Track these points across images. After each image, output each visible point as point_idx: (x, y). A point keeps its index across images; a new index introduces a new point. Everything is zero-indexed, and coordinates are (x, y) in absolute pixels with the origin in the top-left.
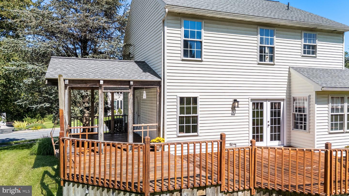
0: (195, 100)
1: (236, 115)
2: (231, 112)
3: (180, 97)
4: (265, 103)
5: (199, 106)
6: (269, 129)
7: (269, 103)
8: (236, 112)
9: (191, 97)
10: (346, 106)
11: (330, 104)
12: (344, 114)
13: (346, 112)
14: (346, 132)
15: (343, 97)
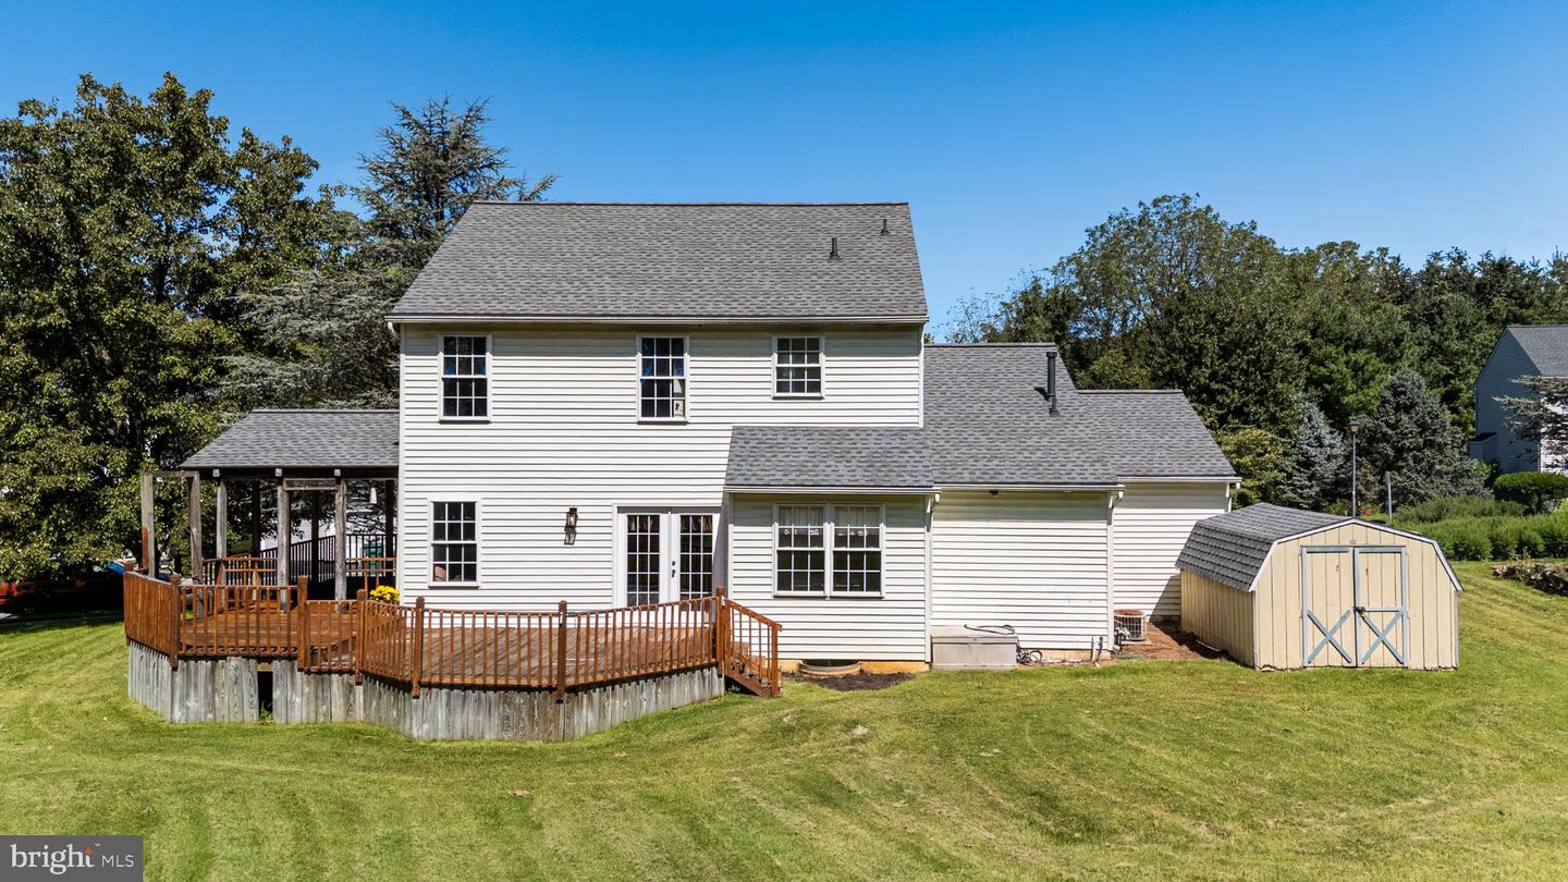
0: (470, 508)
1: (576, 544)
2: (563, 537)
3: (435, 503)
4: (664, 518)
5: (479, 523)
6: (676, 580)
7: (676, 519)
8: (578, 537)
9: (460, 503)
10: (829, 530)
11: (777, 524)
12: (823, 552)
13: (829, 547)
14: (833, 598)
15: (821, 508)
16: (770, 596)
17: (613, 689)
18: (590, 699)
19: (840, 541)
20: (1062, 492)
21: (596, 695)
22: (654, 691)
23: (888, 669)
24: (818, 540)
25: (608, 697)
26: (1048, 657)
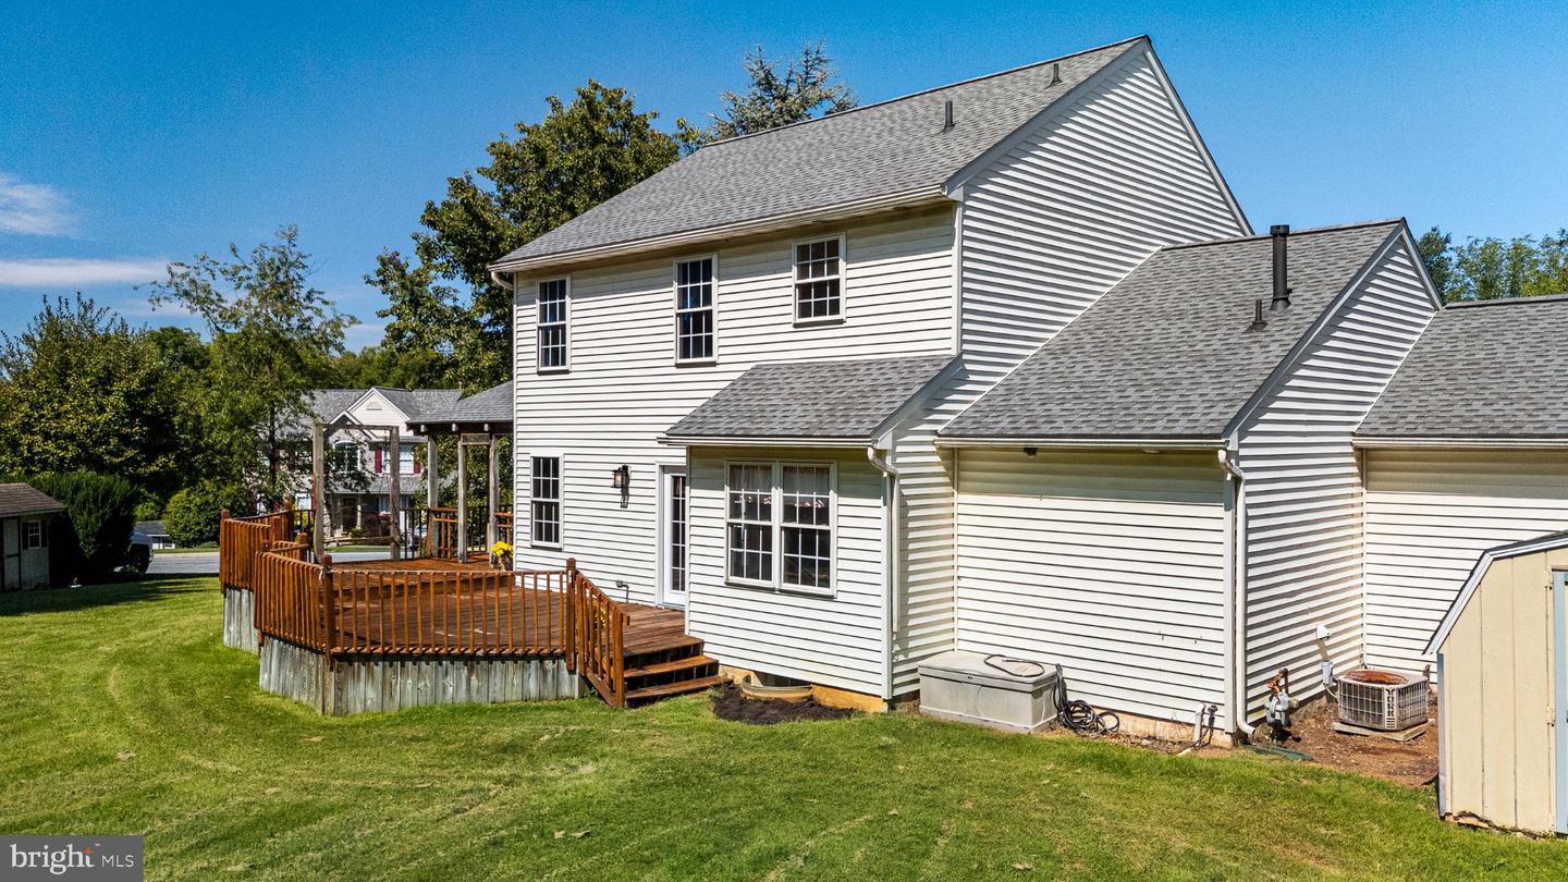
1: (629, 507)
2: (620, 499)
5: (562, 480)
8: (632, 499)
10: (777, 498)
11: (727, 488)
12: (770, 527)
13: (777, 521)
14: (783, 592)
15: (769, 468)
16: (722, 582)
17: (403, 666)
18: (370, 672)
19: (789, 512)
20: (1139, 451)
21: (378, 669)
22: (463, 676)
23: (841, 701)
24: (766, 512)
25: (395, 673)
26: (1129, 725)
